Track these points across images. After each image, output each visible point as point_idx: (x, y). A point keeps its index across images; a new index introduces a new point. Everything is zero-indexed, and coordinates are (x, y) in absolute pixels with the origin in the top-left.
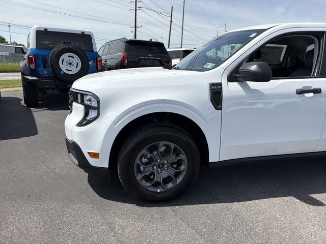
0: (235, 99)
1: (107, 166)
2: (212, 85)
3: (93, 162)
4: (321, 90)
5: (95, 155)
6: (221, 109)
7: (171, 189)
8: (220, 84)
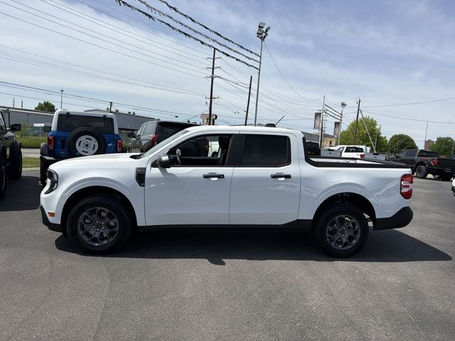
0: (155, 180)
1: (59, 223)
2: (138, 169)
3: (51, 220)
4: (223, 175)
5: (52, 215)
6: (144, 186)
7: (105, 245)
8: (145, 169)
